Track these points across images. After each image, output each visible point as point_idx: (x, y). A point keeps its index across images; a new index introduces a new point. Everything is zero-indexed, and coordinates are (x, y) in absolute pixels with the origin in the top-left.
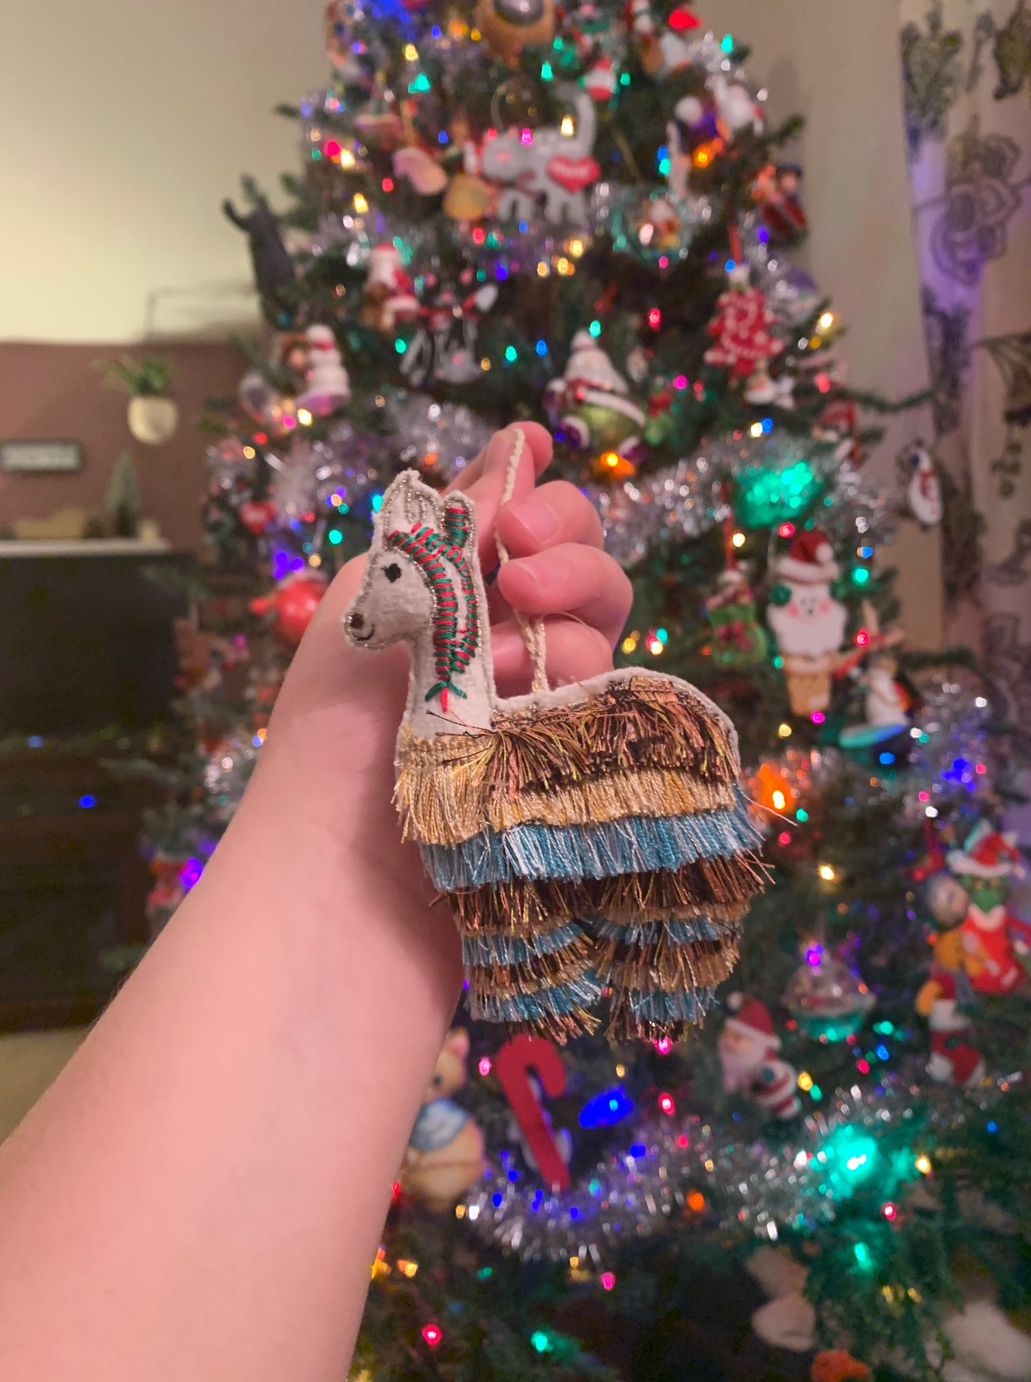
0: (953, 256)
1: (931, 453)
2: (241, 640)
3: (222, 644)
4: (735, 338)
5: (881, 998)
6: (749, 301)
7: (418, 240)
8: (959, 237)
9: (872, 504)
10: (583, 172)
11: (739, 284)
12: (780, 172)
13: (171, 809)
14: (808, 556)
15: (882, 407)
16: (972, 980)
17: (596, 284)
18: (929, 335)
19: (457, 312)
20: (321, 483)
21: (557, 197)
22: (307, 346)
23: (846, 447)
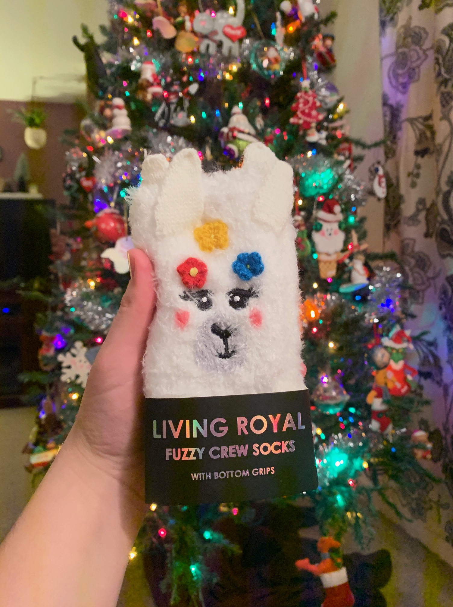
0: (397, 80)
1: (383, 167)
2: (79, 240)
3: (71, 241)
4: (303, 113)
5: (352, 397)
6: (309, 96)
7: (163, 60)
8: (400, 72)
9: (358, 188)
10: (239, 33)
11: (305, 88)
12: (325, 37)
13: (49, 313)
14: (330, 211)
15: (364, 146)
16: (389, 390)
17: (243, 85)
18: (385, 116)
19: (181, 94)
20: (117, 169)
21: (227, 43)
22: (112, 107)
23: (348, 162)
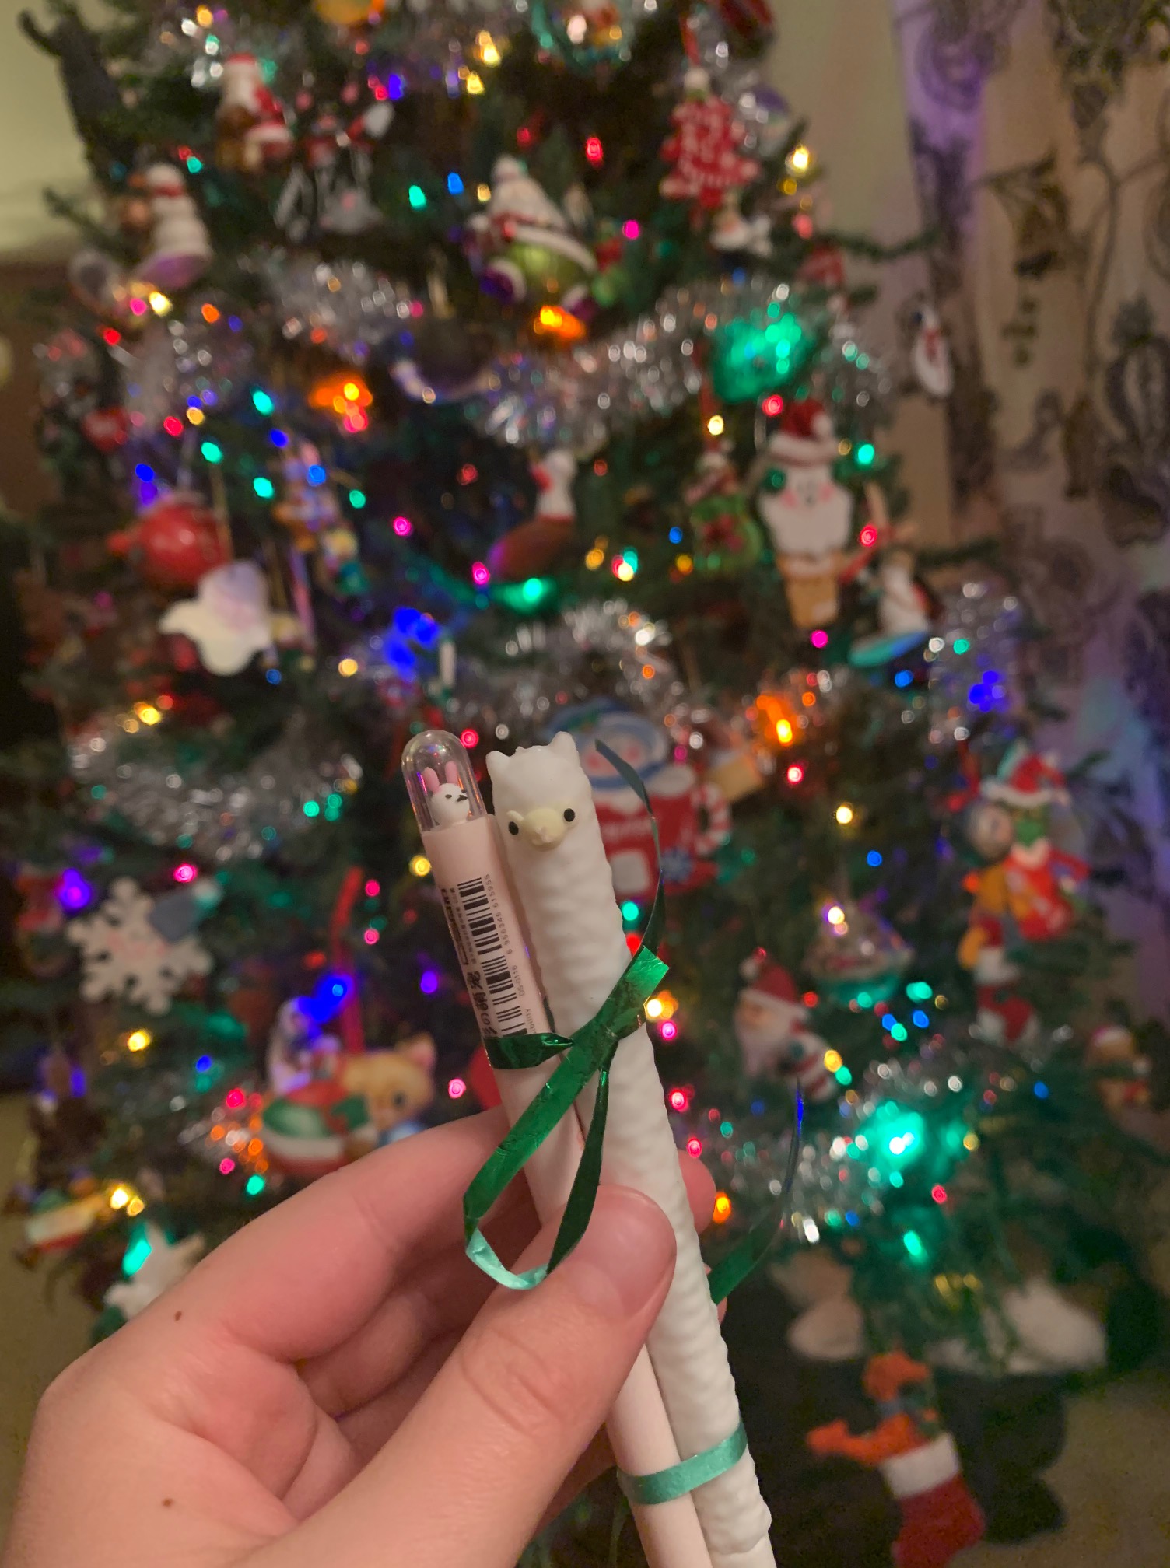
0: (945, 75)
1: (935, 312)
2: (105, 598)
4: (697, 162)
5: (919, 952)
6: (711, 112)
8: (952, 50)
11: (698, 92)
14: (802, 429)
15: (877, 253)
16: (1020, 924)
17: (519, 104)
18: (920, 179)
19: (343, 140)
22: (147, 194)
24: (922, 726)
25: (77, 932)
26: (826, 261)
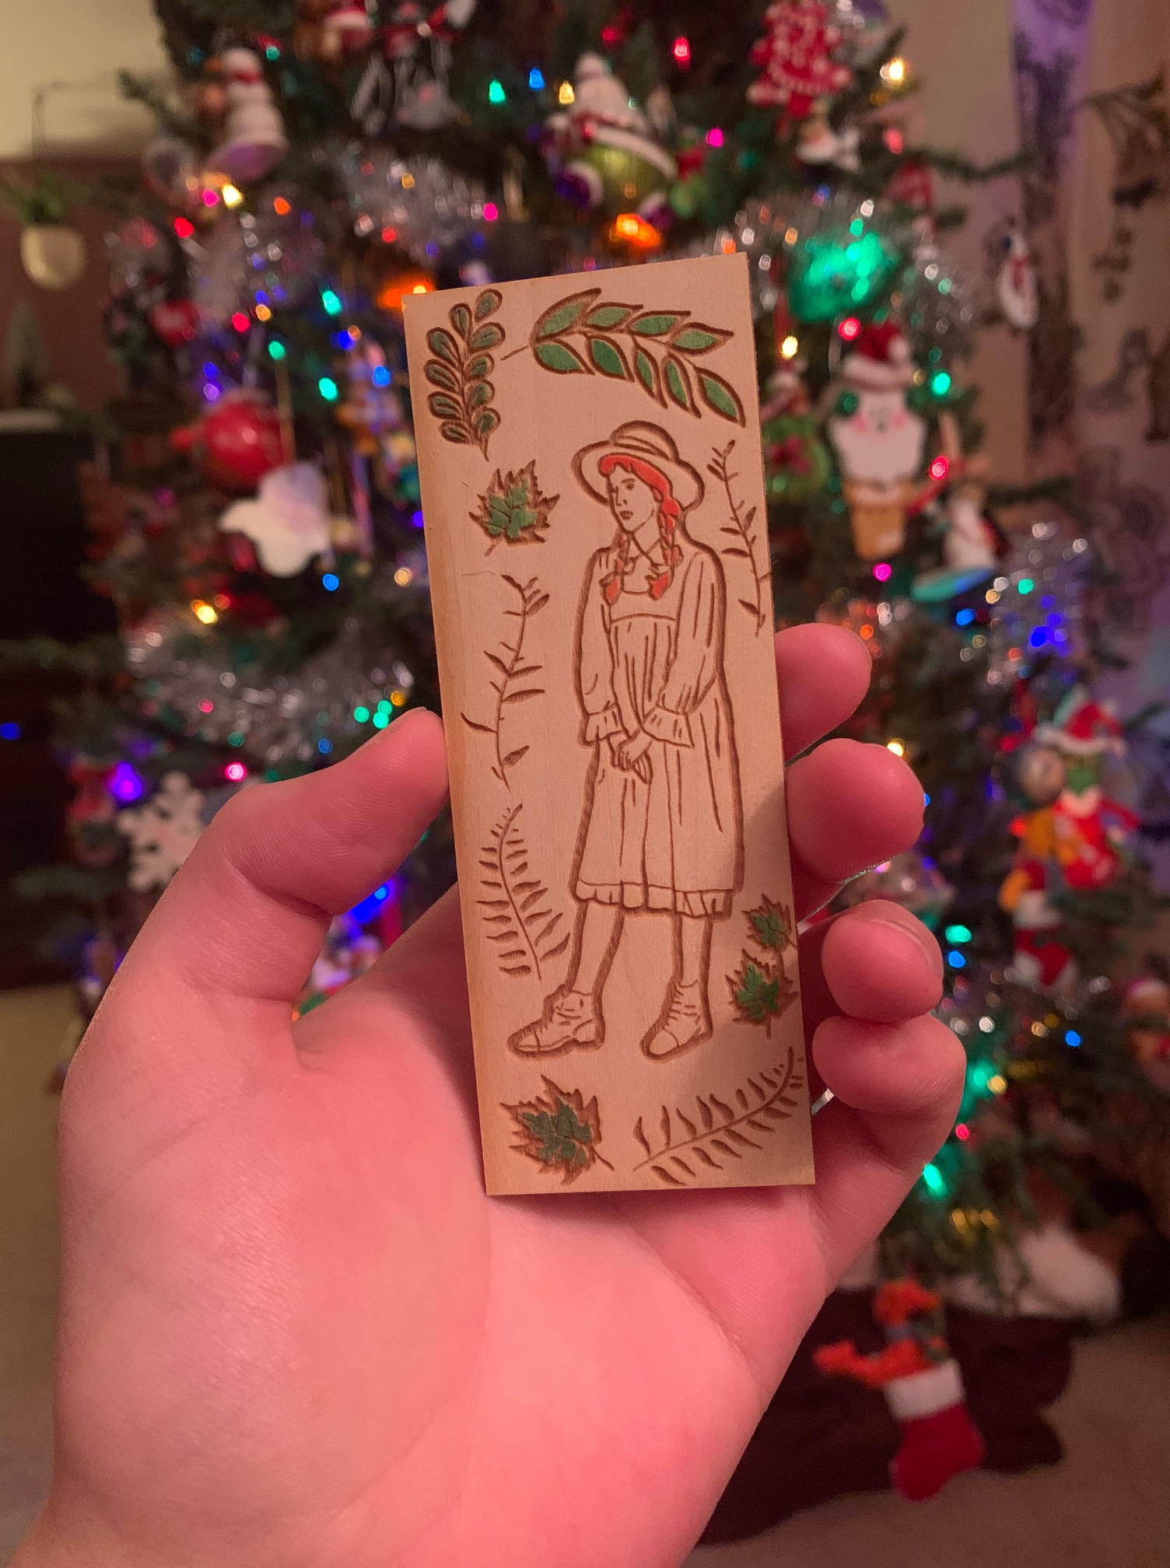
1: (1025, 238)
2: (167, 496)
3: (142, 501)
4: (788, 67)
5: (960, 892)
6: (804, 14)
14: (880, 354)
15: (969, 173)
16: (1065, 869)
18: (1021, 98)
19: (424, 29)
22: (223, 79)
24: (981, 665)
25: (128, 822)
26: (915, 180)
